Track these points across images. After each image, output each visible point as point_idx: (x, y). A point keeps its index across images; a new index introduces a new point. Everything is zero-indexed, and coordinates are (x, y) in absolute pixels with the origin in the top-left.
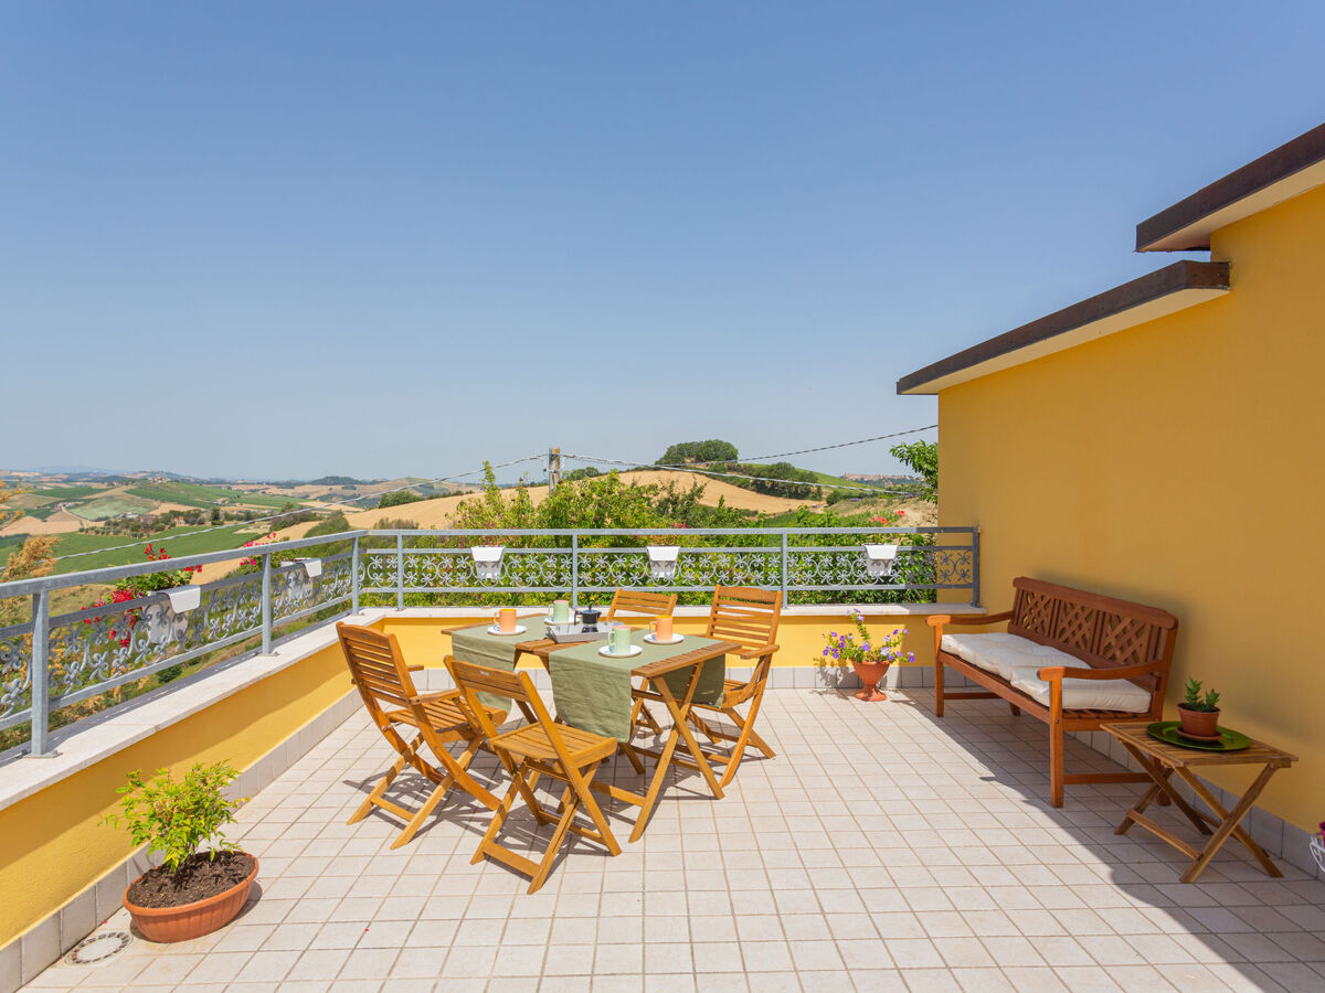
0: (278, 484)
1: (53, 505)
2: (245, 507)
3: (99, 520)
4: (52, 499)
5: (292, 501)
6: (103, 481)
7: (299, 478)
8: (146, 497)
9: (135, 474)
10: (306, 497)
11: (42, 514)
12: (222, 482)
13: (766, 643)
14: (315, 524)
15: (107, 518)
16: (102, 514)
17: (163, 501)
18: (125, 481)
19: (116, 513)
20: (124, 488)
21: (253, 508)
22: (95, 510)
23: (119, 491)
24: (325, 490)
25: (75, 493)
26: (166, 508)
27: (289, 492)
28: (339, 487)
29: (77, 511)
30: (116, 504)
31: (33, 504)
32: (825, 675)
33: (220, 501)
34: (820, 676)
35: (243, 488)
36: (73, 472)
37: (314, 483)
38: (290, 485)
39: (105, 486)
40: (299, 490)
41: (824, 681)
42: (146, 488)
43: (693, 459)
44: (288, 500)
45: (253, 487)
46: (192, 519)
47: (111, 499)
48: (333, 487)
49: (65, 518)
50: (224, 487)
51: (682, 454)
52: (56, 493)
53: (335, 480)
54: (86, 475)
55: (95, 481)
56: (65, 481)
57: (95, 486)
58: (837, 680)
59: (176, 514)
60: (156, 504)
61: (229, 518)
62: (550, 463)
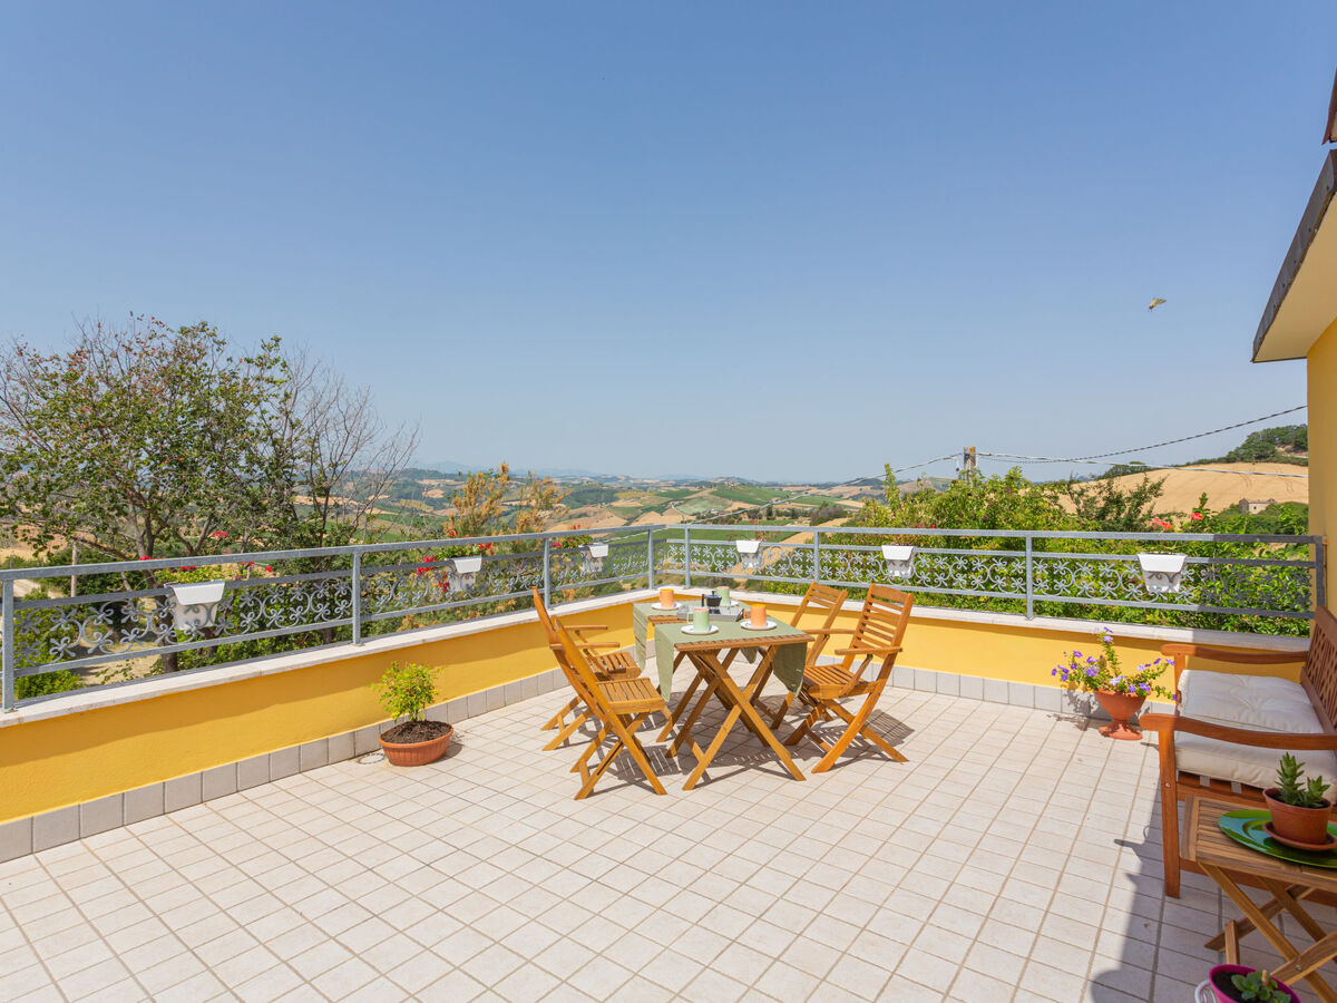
0: (818, 486)
1: (667, 503)
2: (792, 505)
3: (693, 515)
4: (665, 499)
5: (828, 501)
6: (695, 485)
7: (835, 480)
8: (724, 497)
9: (716, 479)
10: (840, 497)
11: (661, 510)
12: (776, 485)
13: (889, 643)
14: (845, 520)
15: (699, 513)
16: (696, 510)
17: (735, 500)
18: (710, 485)
19: (704, 509)
20: (710, 490)
21: (798, 506)
22: (692, 508)
23: (706, 492)
24: (856, 490)
25: (677, 495)
26: (736, 505)
27: (824, 492)
28: (868, 488)
29: (680, 508)
30: (704, 503)
31: (656, 502)
32: (1074, 700)
33: (774, 500)
34: (1067, 700)
35: (790, 489)
36: (678, 479)
37: (849, 484)
38: (828, 486)
39: (696, 489)
40: (836, 490)
41: (1072, 707)
42: (724, 490)
43: (1289, 447)
44: (824, 499)
45: (799, 489)
46: (754, 515)
47: (701, 498)
48: (864, 488)
49: (674, 513)
50: (777, 489)
51: (1272, 442)
52: (668, 494)
53: (865, 482)
54: (685, 481)
55: (691, 485)
56: (674, 486)
57: (692, 489)
58: (1090, 707)
59: (744, 511)
60: (730, 502)
61: (779, 514)
62: (965, 462)
